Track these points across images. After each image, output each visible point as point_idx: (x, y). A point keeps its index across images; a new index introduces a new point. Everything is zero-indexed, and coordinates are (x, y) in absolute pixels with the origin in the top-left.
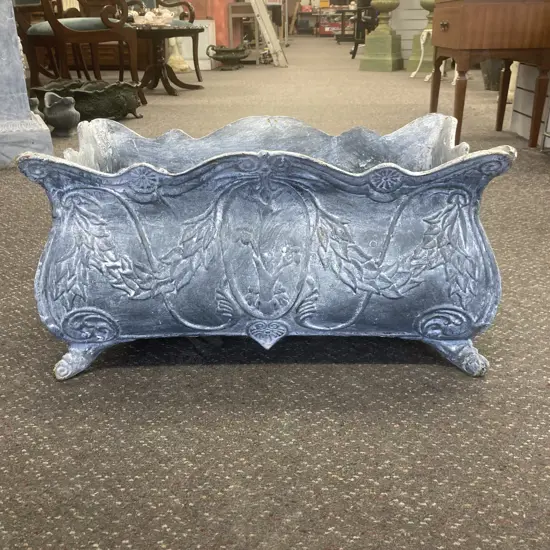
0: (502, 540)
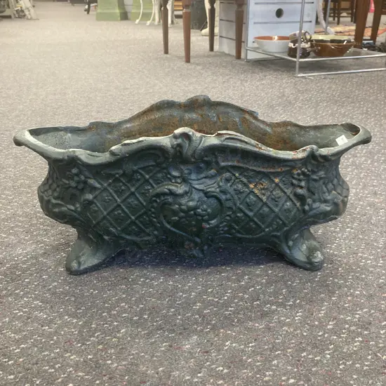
0: (359, 314)
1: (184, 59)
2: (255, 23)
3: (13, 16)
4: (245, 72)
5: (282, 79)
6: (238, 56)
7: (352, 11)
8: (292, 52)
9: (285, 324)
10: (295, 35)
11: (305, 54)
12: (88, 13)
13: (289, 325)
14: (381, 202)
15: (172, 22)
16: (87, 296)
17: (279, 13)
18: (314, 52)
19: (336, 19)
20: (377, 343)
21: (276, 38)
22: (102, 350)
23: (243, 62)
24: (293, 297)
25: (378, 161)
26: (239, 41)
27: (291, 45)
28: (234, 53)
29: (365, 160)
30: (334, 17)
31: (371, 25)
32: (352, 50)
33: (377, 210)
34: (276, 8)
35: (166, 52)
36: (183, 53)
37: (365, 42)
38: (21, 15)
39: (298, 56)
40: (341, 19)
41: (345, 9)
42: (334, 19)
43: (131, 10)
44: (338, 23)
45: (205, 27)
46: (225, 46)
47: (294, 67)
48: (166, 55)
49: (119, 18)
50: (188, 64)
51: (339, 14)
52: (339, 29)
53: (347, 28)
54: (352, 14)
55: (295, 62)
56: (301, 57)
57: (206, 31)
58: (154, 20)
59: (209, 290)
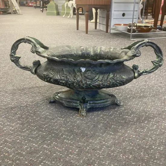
2: (114, 19)
3: (12, 13)
4: (110, 38)
5: (125, 41)
6: (107, 32)
7: (153, 13)
8: (129, 31)
10: (130, 24)
11: (134, 31)
12: (42, 12)
14: (163, 86)
17: (124, 15)
18: (138, 30)
19: (146, 16)
21: (123, 24)
23: (109, 34)
25: (162, 72)
26: (108, 26)
27: (129, 28)
28: (105, 30)
29: (158, 72)
31: (160, 19)
32: (153, 30)
33: (162, 88)
34: (122, 13)
35: (78, 29)
36: (85, 30)
37: (158, 27)
38: (15, 12)
39: (131, 32)
40: (148, 17)
41: (149, 13)
42: (145, 17)
43: (61, 11)
44: (147, 18)
46: (101, 27)
47: (130, 36)
48: (78, 31)
49: (56, 15)
50: (87, 34)
51: (147, 14)
52: (147, 21)
53: (151, 21)
54: (152, 14)
55: (130, 34)
56: (132, 33)
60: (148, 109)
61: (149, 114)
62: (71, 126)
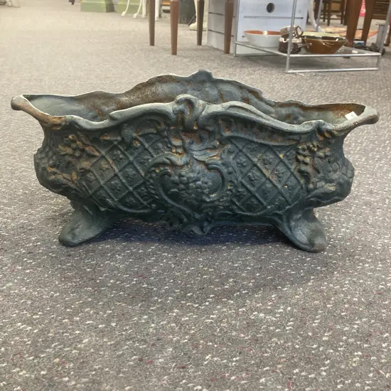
0: (358, 324)
1: (171, 51)
2: (245, 17)
4: (233, 66)
5: (272, 75)
6: (227, 51)
7: (343, 13)
8: (283, 47)
9: (274, 335)
10: (286, 29)
11: (296, 49)
13: (279, 336)
14: (377, 202)
15: (160, 16)
16: (47, 299)
17: (270, 8)
18: (305, 47)
19: (326, 21)
20: (379, 358)
21: (266, 33)
22: (58, 364)
23: (232, 57)
24: (284, 304)
25: (373, 158)
26: (229, 36)
27: (282, 40)
28: (222, 47)
29: (360, 158)
30: (324, 19)
31: (362, 28)
32: (343, 47)
33: (373, 210)
35: (152, 43)
36: (170, 46)
37: (356, 42)
39: (289, 52)
40: (331, 21)
41: (335, 12)
42: (324, 21)
43: (118, 2)
44: (328, 24)
45: (193, 21)
46: (214, 40)
47: (285, 64)
48: (152, 47)
49: (105, 10)
50: (174, 56)
51: (329, 16)
52: (329, 29)
53: (338, 29)
54: (342, 16)
55: (286, 57)
56: (292, 53)
57: (195, 25)
58: (141, 13)
59: (189, 295)
60: (331, 285)
61: (335, 304)
62: (57, 360)
